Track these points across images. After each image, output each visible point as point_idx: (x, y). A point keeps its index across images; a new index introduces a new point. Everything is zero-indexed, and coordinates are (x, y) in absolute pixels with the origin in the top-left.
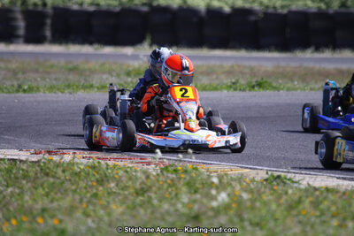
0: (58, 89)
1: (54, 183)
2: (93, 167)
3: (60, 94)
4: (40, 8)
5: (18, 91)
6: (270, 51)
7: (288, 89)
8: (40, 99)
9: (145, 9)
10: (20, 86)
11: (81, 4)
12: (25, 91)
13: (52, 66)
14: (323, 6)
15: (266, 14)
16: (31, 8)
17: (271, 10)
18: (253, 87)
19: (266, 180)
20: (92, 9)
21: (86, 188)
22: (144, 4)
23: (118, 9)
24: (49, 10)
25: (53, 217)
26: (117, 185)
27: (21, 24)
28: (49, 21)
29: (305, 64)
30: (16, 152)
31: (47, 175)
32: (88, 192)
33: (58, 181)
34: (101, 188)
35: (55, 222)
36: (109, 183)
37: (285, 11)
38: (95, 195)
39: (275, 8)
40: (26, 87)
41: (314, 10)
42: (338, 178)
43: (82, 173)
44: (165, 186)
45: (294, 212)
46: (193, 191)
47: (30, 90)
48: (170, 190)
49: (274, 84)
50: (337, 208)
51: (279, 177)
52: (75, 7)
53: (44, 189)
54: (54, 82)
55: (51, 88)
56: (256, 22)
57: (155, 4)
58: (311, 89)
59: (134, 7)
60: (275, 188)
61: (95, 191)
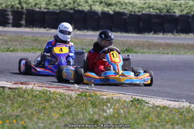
0: (27, 51)
1: (23, 101)
2: (44, 93)
3: (28, 53)
4: (20, 10)
5: (7, 51)
6: (132, 33)
7: (142, 53)
8: (18, 55)
9: (72, 11)
10: (8, 49)
11: (40, 8)
12: (11, 51)
13: (25, 38)
14: (158, 11)
15: (130, 15)
16: (16, 9)
17: (133, 13)
18: (124, 52)
19: (132, 101)
20: (45, 10)
21: (39, 104)
22: (71, 9)
23: (58, 11)
24: (25, 11)
25: (22, 120)
26: (55, 103)
27: (11, 17)
28: (24, 16)
29: (150, 40)
30: (5, 83)
31: (20, 96)
32: (40, 106)
33: (25, 100)
34: (47, 104)
35: (23, 123)
36: (51, 102)
37: (140, 14)
38: (44, 108)
39: (135, 12)
40: (11, 49)
41: (154, 13)
42: (167, 100)
43: (38, 96)
44: (80, 103)
45: (147, 120)
46: (94, 107)
47: (14, 50)
48: (82, 105)
49: (135, 50)
50: (169, 118)
51: (138, 100)
52: (37, 10)
53: (18, 104)
54: (25, 47)
55: (24, 50)
56: (126, 19)
57: (76, 9)
58: (153, 53)
59: (66, 10)
60: (137, 106)
61: (44, 105)
